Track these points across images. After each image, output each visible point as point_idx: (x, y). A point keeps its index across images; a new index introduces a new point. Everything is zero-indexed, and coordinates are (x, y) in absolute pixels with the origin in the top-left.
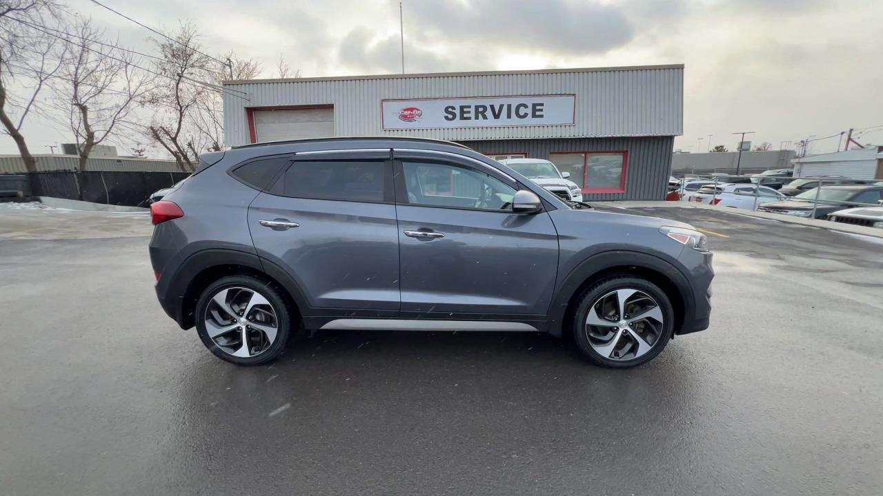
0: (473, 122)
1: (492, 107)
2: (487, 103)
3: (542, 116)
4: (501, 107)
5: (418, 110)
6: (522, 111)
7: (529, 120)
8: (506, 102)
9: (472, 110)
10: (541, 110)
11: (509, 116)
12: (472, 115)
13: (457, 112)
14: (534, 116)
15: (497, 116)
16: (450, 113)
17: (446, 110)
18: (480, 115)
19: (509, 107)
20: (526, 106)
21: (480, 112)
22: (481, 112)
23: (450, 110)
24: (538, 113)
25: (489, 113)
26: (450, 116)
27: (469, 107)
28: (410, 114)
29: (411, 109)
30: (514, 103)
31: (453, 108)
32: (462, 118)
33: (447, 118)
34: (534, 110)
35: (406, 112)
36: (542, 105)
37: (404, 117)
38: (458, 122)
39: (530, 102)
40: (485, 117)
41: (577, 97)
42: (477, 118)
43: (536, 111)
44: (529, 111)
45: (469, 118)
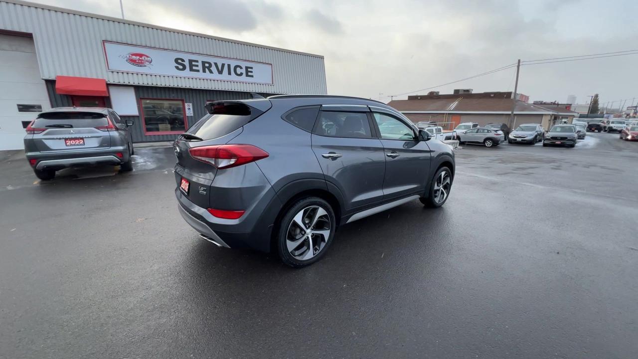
0: (201, 75)
1: (216, 64)
2: (212, 60)
3: (252, 76)
4: (223, 65)
5: (147, 57)
6: (239, 71)
7: (244, 78)
8: (226, 62)
9: (200, 64)
10: (251, 72)
11: (230, 73)
12: (200, 68)
13: (187, 64)
14: (247, 75)
15: (220, 72)
16: (180, 64)
17: (176, 61)
18: (206, 69)
19: (229, 66)
20: (241, 68)
21: (206, 67)
22: (208, 67)
23: (180, 61)
24: (249, 74)
25: (213, 68)
26: (181, 67)
27: (197, 61)
28: (139, 60)
29: (141, 55)
30: (233, 64)
31: (183, 60)
32: (191, 70)
33: (177, 68)
34: (247, 72)
35: (134, 57)
36: (252, 68)
37: (133, 62)
38: (187, 73)
39: (244, 65)
40: (211, 72)
41: (273, 66)
42: (204, 71)
43: (248, 72)
44: (244, 71)
45: (198, 71)
